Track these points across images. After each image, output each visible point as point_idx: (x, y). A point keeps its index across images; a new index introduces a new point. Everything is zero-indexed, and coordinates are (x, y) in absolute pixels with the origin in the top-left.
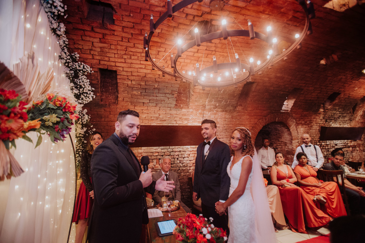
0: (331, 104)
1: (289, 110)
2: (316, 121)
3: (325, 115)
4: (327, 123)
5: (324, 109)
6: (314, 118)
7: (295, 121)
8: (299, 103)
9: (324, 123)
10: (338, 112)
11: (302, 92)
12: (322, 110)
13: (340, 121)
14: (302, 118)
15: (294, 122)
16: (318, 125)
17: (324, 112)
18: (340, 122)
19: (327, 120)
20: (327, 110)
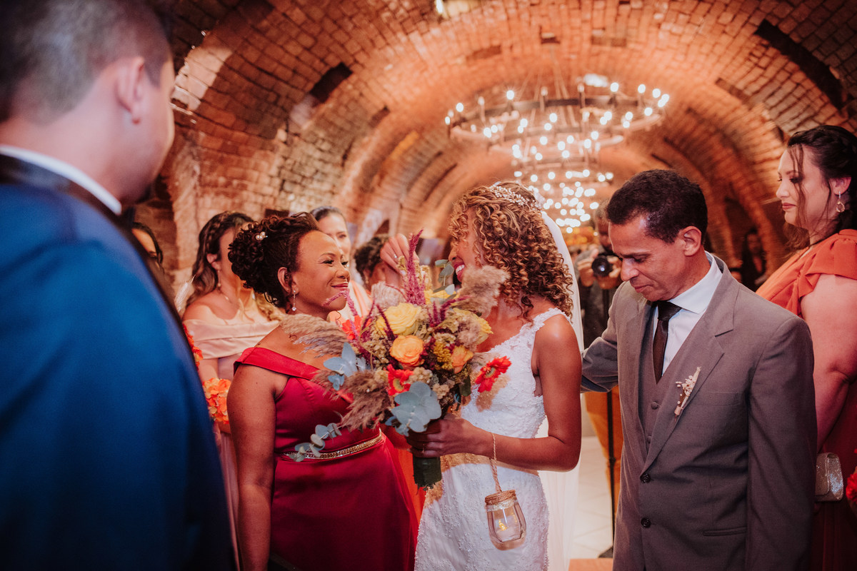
0: (314, 111)
1: (194, 104)
2: (257, 182)
3: (285, 159)
4: (283, 194)
5: (287, 131)
6: (256, 168)
7: (197, 168)
8: (236, 76)
9: (276, 193)
10: (318, 155)
11: (265, 23)
12: (281, 135)
13: (312, 193)
14: (222, 161)
15: (194, 173)
16: (260, 199)
17: (285, 143)
18: (310, 198)
19: (284, 181)
20: (296, 139)
